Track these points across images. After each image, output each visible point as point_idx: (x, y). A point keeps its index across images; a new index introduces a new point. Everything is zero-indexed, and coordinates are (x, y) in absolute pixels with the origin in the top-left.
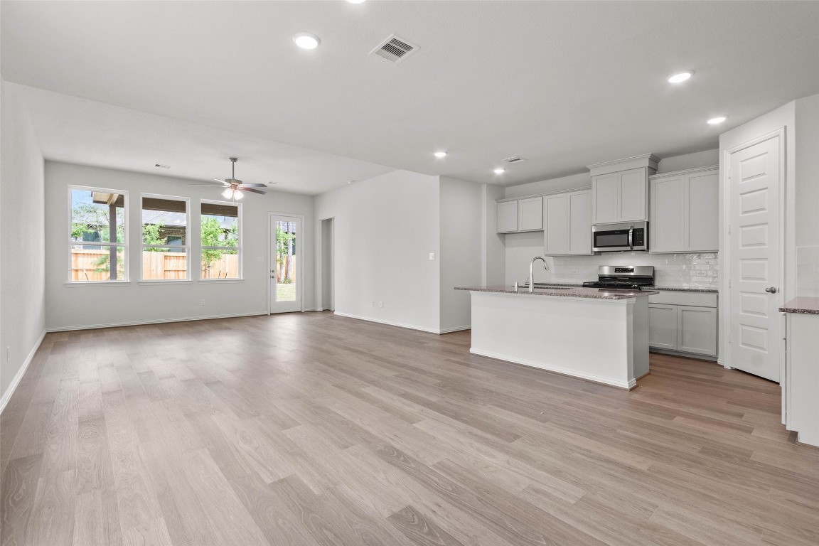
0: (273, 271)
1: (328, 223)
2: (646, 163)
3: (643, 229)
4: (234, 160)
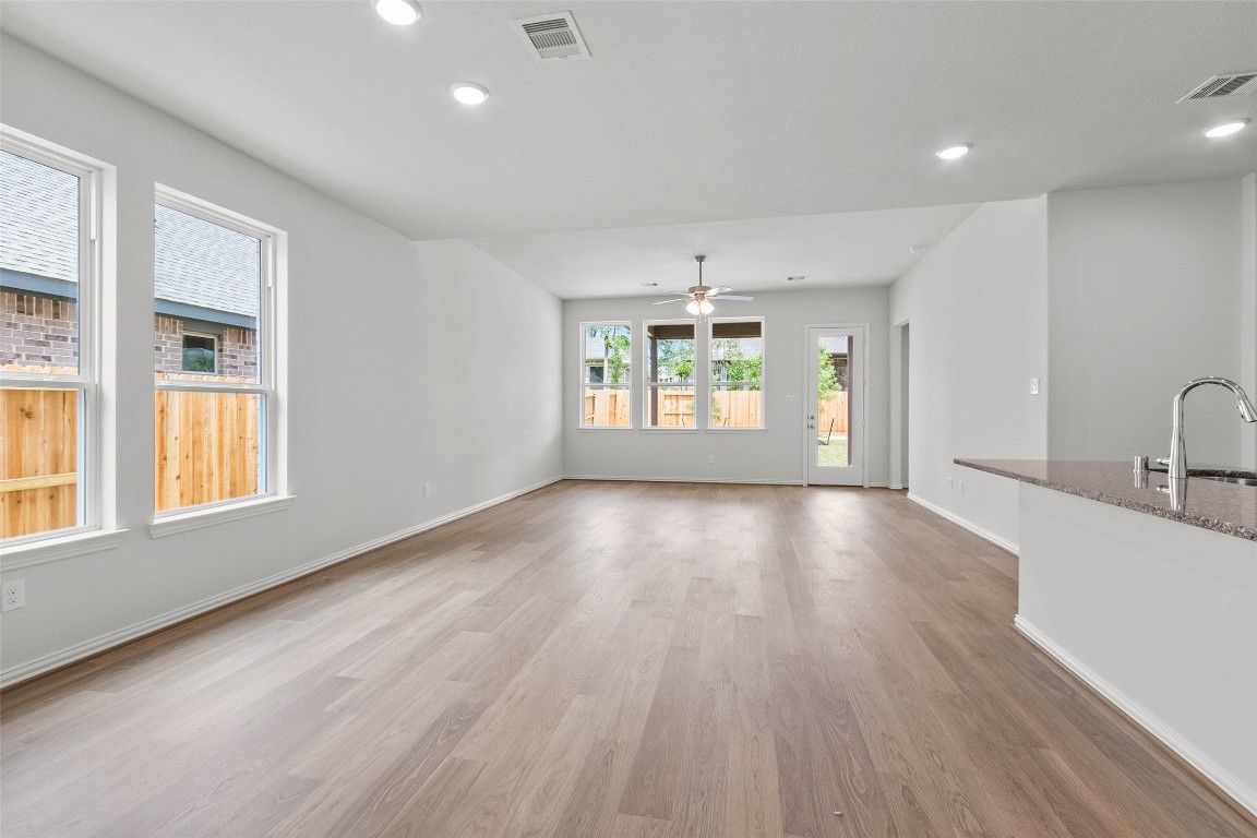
0: (812, 418)
4: (701, 259)
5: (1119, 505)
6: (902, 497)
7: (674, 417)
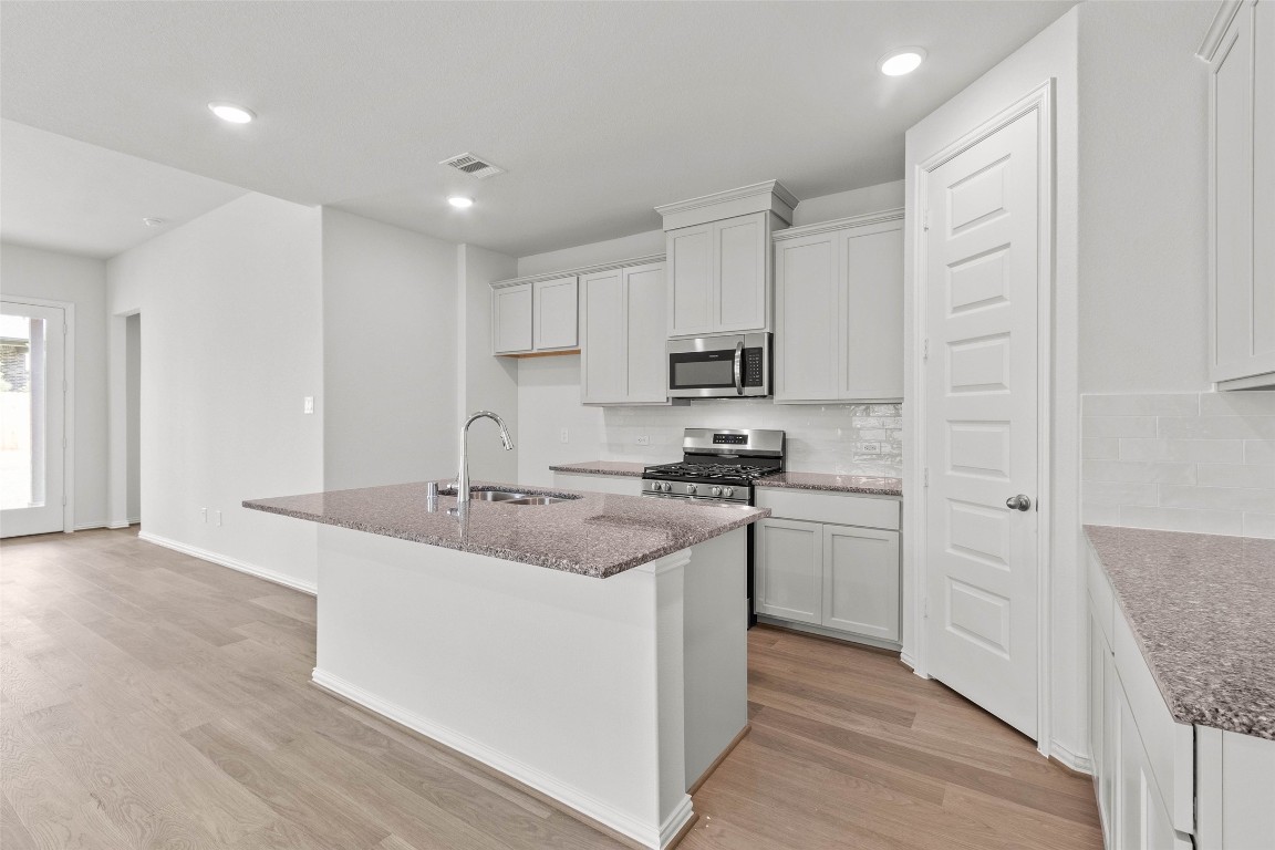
1: (134, 321)
2: (766, 203)
3: (761, 349)
5: (460, 549)
6: (133, 538)
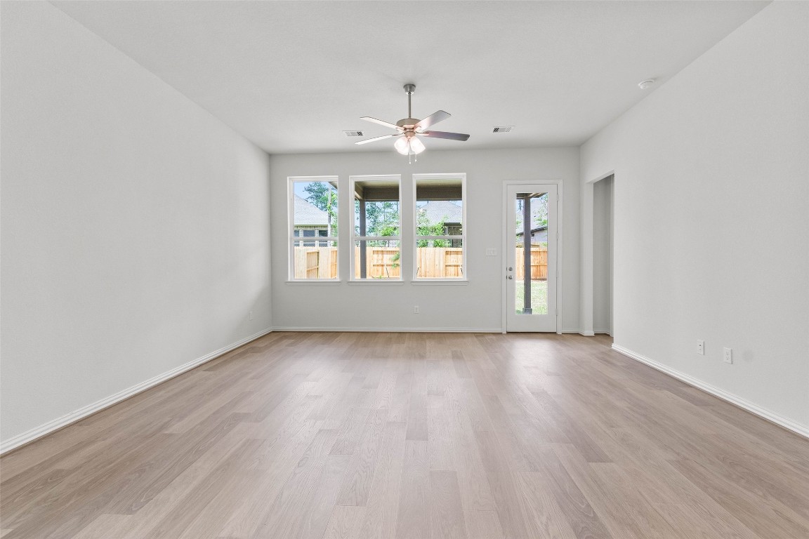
0: (511, 269)
4: (410, 87)
7: (380, 268)
